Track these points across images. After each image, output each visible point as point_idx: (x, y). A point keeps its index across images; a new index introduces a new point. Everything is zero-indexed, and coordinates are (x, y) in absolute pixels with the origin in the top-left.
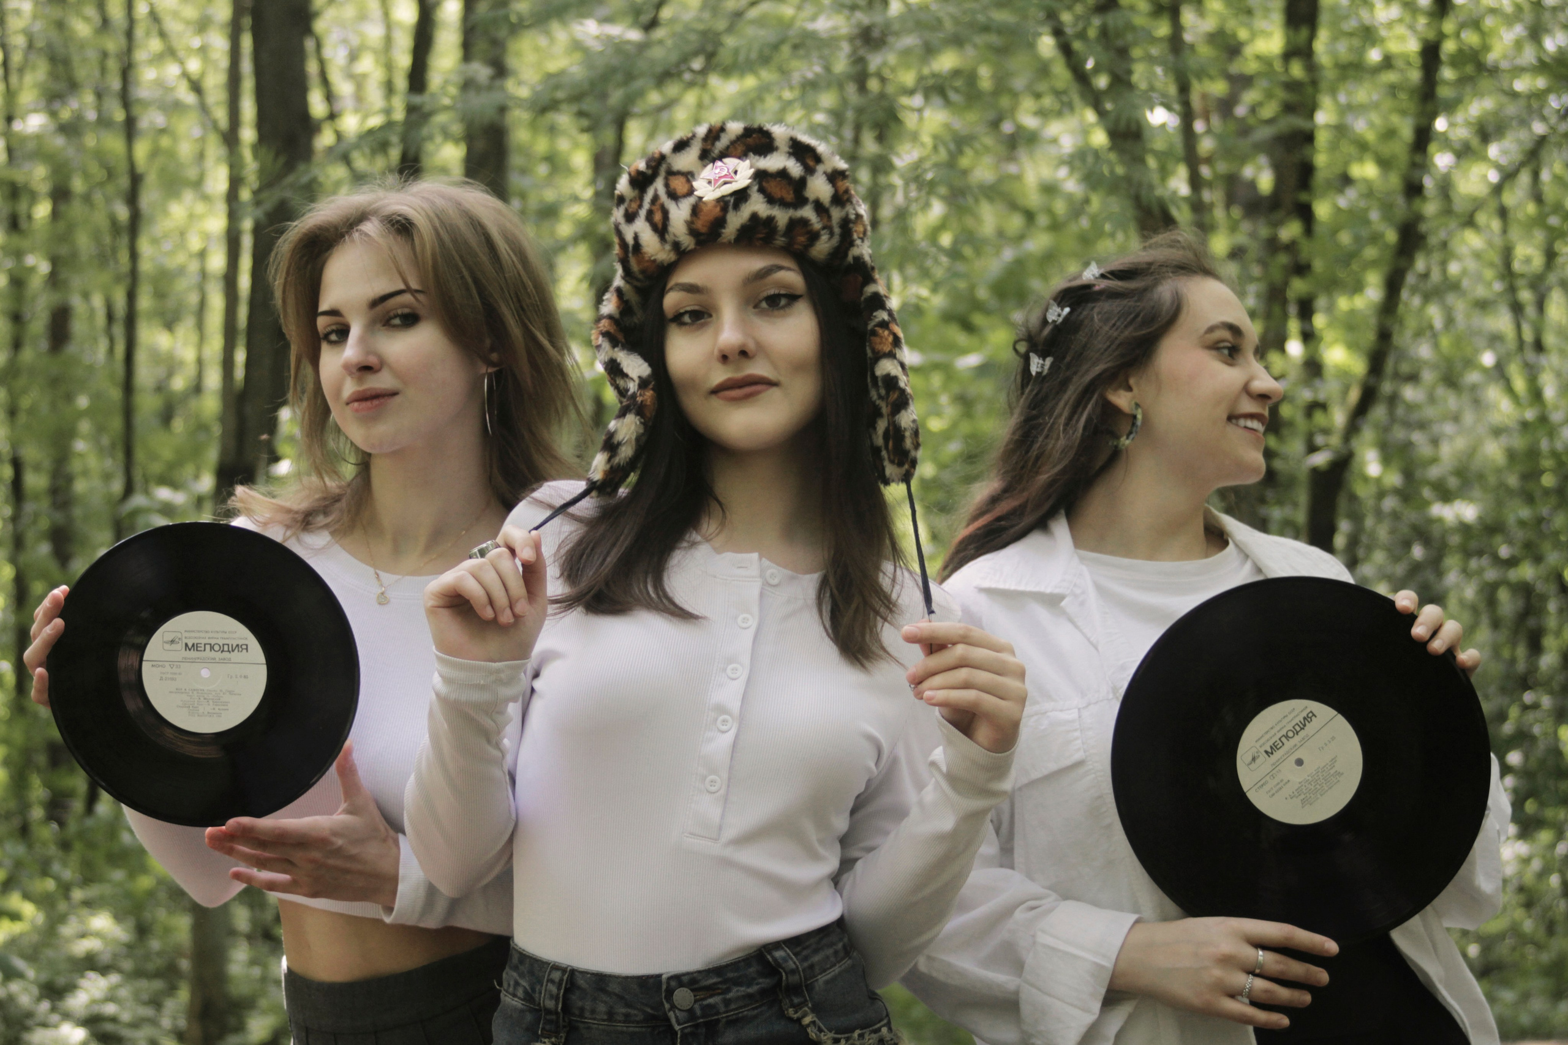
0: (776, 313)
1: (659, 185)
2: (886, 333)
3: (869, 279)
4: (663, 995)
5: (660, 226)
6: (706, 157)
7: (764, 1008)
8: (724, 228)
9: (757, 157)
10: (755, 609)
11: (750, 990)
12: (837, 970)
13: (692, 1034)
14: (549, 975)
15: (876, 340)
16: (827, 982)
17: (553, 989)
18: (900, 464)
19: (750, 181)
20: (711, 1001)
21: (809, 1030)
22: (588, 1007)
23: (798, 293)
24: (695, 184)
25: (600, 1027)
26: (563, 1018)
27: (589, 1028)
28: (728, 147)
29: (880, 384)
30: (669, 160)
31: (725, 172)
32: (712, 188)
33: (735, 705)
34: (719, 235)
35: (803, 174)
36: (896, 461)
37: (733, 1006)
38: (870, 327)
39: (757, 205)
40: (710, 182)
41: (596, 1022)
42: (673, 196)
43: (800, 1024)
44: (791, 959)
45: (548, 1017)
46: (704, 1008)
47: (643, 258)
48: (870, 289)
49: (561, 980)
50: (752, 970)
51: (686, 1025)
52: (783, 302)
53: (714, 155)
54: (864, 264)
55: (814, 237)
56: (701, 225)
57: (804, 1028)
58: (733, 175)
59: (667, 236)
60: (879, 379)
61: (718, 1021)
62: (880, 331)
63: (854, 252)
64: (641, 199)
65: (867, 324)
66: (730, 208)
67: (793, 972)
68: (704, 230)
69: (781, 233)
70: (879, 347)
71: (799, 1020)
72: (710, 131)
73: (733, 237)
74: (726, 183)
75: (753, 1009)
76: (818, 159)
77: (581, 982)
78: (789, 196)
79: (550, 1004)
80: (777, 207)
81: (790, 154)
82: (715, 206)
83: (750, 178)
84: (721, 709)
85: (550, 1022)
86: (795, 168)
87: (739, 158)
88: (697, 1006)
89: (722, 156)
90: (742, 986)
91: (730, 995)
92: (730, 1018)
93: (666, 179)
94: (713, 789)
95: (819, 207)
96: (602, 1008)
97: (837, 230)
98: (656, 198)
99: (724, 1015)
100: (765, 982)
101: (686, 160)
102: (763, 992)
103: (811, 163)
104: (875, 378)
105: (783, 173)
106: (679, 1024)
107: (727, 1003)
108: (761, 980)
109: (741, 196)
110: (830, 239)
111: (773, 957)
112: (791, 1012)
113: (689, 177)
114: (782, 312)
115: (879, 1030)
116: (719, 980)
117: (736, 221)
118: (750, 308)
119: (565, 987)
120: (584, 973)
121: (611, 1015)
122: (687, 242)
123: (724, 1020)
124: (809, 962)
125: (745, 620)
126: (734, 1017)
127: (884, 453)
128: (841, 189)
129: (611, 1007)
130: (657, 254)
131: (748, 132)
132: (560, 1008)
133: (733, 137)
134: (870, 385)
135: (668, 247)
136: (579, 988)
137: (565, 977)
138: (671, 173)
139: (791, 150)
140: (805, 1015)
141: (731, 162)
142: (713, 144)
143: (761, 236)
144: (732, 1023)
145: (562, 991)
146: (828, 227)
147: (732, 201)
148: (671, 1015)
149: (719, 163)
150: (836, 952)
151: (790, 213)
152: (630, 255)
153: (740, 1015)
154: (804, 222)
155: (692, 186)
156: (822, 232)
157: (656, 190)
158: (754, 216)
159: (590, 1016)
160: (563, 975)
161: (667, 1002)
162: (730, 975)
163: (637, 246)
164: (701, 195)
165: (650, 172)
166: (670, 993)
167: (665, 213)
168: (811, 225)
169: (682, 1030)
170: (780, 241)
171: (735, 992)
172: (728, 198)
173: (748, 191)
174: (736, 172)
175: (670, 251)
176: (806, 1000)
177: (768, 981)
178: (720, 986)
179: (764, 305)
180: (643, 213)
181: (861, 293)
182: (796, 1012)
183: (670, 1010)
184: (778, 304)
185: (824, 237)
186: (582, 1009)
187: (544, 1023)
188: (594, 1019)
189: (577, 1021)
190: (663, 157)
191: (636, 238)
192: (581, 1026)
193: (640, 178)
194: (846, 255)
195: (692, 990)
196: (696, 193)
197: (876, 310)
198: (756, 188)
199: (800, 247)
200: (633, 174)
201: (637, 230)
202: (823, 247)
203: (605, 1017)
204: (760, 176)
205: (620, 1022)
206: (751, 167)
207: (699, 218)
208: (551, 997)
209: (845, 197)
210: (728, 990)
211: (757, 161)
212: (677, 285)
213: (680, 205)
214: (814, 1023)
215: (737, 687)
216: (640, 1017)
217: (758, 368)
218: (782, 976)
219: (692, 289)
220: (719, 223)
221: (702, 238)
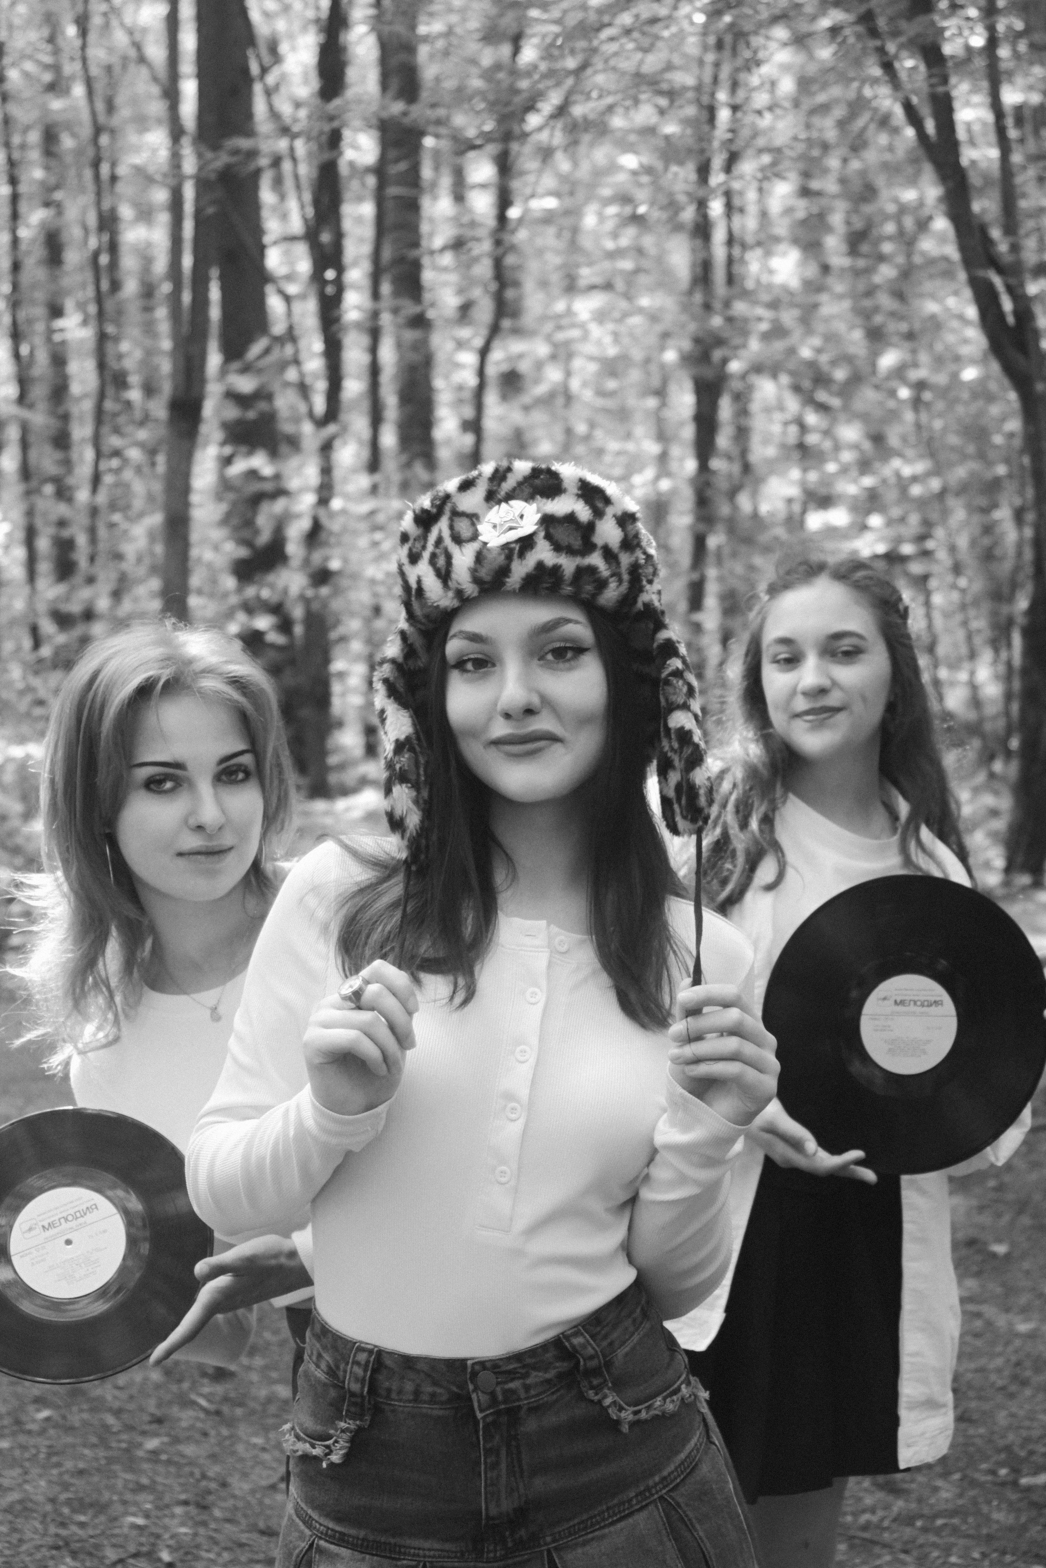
0: (561, 665)
1: (443, 525)
2: (681, 683)
3: (660, 625)
4: (468, 1376)
5: (443, 572)
6: (491, 498)
7: (562, 1391)
8: (509, 577)
9: (545, 500)
10: (544, 983)
11: (548, 1376)
12: (636, 1338)
13: (494, 1423)
14: (355, 1356)
15: (670, 690)
16: (627, 1354)
17: (359, 1371)
18: (694, 820)
19: (536, 527)
20: (512, 1385)
21: (610, 1411)
22: (394, 1388)
23: (585, 646)
24: (480, 528)
25: (406, 1409)
26: (369, 1400)
27: (393, 1411)
28: (514, 489)
29: (673, 736)
30: (454, 500)
31: (510, 517)
32: (497, 534)
33: (524, 1093)
34: (503, 584)
35: (591, 518)
36: (689, 817)
37: (533, 1392)
38: (663, 675)
39: (543, 553)
40: (495, 527)
41: (402, 1404)
42: (458, 540)
43: (601, 1405)
44: (590, 1344)
45: (353, 1399)
46: (506, 1392)
47: (426, 603)
48: (663, 635)
49: (368, 1362)
50: (549, 1356)
51: (488, 1412)
52: (569, 655)
53: (499, 497)
54: (654, 610)
55: (602, 584)
56: (484, 573)
57: (605, 1409)
58: (519, 520)
59: (450, 583)
60: (672, 731)
61: (519, 1407)
62: (674, 680)
63: (644, 598)
64: (425, 537)
65: (660, 673)
66: (515, 556)
67: (591, 1358)
68: (488, 578)
69: (567, 582)
70: (673, 698)
71: (600, 1402)
72: (496, 471)
73: (517, 586)
74: (511, 528)
75: (553, 1393)
76: (607, 501)
77: (388, 1362)
78: (577, 543)
79: (355, 1387)
80: (564, 555)
81: (579, 496)
82: (500, 554)
83: (536, 524)
84: (509, 1097)
85: (355, 1404)
86: (583, 513)
87: (526, 500)
88: (498, 1389)
89: (508, 497)
90: (540, 1371)
91: (529, 1381)
92: (531, 1405)
93: (451, 520)
94: (503, 1180)
95: (609, 554)
96: (409, 1387)
97: (626, 577)
98: (439, 541)
99: (525, 1402)
100: (563, 1366)
101: (471, 501)
102: (560, 1376)
103: (600, 505)
104: (668, 730)
105: (571, 518)
106: (481, 1411)
107: (527, 1388)
108: (557, 1364)
109: (527, 543)
110: (618, 587)
111: (571, 1344)
112: (591, 1394)
113: (474, 520)
114: (567, 665)
115: (678, 1390)
116: (519, 1365)
117: (520, 569)
118: (536, 662)
119: (373, 1368)
120: (391, 1354)
121: (417, 1393)
122: (470, 589)
123: (526, 1407)
124: (609, 1341)
125: (534, 994)
126: (535, 1405)
127: (676, 807)
128: (631, 534)
129: (418, 1385)
130: (440, 600)
131: (536, 472)
132: (365, 1392)
133: (520, 478)
134: (662, 734)
135: (451, 594)
136: (386, 1367)
137: (372, 1359)
138: (456, 514)
139: (580, 492)
140: (605, 1397)
141: (518, 505)
142: (499, 485)
143: (545, 585)
144: (534, 1410)
145: (369, 1373)
146: (617, 575)
147: (517, 548)
148: (474, 1396)
149: (503, 505)
150: (634, 1321)
151: (578, 561)
152: (413, 599)
153: (541, 1402)
154: (592, 570)
155: (477, 530)
156: (611, 580)
157: (440, 531)
158: (540, 565)
159: (396, 1398)
160: (370, 1356)
161: (472, 1382)
162: (529, 1361)
163: (420, 591)
164: (486, 541)
165: (434, 510)
166: (474, 1375)
167: (449, 557)
168: (599, 572)
169: (484, 1418)
170: (568, 589)
171: (535, 1377)
172: (513, 545)
173: (535, 538)
174: (522, 517)
175: (453, 598)
176: (605, 1381)
177: (565, 1364)
178: (520, 1371)
179: (550, 657)
180: (426, 555)
181: (653, 638)
182: (596, 1394)
183: (474, 1391)
184: (564, 657)
185: (613, 585)
186: (389, 1390)
187: (348, 1405)
188: (400, 1400)
189: (382, 1402)
190: (447, 497)
191: (419, 582)
192: (387, 1408)
193: (425, 515)
194: (635, 601)
195: (495, 1373)
196: (480, 538)
197: (670, 658)
198: (542, 534)
199: (588, 596)
200: (417, 511)
201: (420, 574)
202: (612, 594)
203: (411, 1398)
204: (547, 521)
205: (425, 1402)
206: (538, 511)
207: (483, 566)
208: (357, 1380)
209: (635, 542)
210: (526, 1376)
211: (544, 504)
212: (461, 632)
213: (464, 550)
214: (614, 1403)
215: (525, 1071)
216: (444, 1398)
217: (543, 723)
218: (579, 1362)
219: (475, 638)
220: (504, 571)
221: (486, 586)
